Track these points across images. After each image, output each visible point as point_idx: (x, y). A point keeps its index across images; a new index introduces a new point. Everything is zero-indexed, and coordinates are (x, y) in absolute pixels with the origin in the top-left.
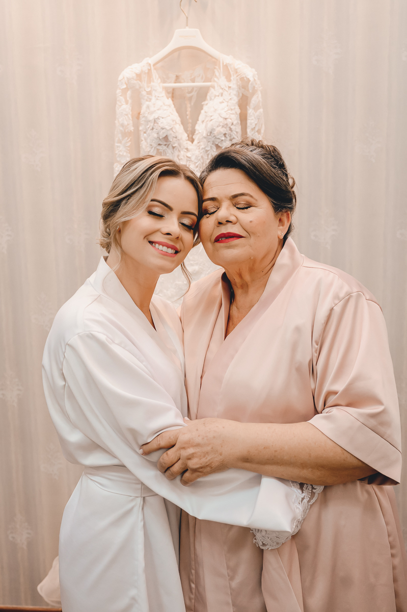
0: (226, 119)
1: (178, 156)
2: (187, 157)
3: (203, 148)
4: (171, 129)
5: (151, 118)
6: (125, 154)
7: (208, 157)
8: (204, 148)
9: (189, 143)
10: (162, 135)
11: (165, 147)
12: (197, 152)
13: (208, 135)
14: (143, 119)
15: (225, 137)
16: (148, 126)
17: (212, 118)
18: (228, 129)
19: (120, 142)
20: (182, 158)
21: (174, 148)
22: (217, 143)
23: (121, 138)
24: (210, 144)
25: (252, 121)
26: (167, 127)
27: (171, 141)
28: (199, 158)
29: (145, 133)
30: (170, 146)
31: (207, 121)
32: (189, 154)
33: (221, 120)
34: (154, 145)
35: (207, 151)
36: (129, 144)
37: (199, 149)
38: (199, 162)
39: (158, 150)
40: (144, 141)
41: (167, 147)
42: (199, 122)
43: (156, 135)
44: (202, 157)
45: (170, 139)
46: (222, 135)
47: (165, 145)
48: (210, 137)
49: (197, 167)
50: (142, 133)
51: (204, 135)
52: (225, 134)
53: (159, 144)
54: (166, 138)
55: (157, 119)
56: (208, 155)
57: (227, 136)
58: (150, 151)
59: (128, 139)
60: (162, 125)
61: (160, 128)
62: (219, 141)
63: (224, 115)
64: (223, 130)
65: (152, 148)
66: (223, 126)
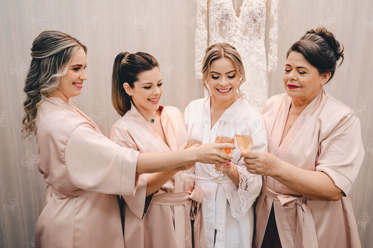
0: (260, 5)
1: (232, 25)
2: (236, 25)
3: (245, 21)
4: (230, 10)
5: (219, 3)
6: (202, 23)
7: (249, 26)
8: (247, 21)
9: (237, 17)
10: (225, 13)
11: (226, 20)
12: (241, 23)
13: (249, 14)
14: (213, 3)
15: (259, 15)
16: (216, 7)
17: (252, 4)
18: (261, 10)
19: (200, 16)
20: (234, 26)
21: (230, 20)
22: (255, 18)
23: (200, 14)
24: (250, 19)
25: (275, 6)
26: (228, 9)
27: (229, 17)
28: (243, 26)
29: (213, 11)
30: (229, 20)
31: (249, 5)
32: (237, 24)
33: (258, 5)
34: (219, 18)
35: (248, 23)
36: (205, 18)
37: (243, 21)
38: (243, 28)
39: (221, 21)
40: (212, 16)
41: (227, 20)
42: (243, 5)
43: (221, 13)
44: (245, 25)
45: (229, 15)
46: (258, 14)
47: (226, 19)
48: (251, 15)
49: (242, 31)
50: (211, 11)
51: (247, 13)
52: (259, 14)
53: (222, 18)
54: (227, 15)
55: (222, 4)
56: (249, 25)
57: (260, 14)
58: (216, 21)
59: (205, 15)
60: (225, 8)
61: (224, 9)
62: (256, 17)
63: (260, 3)
64: (259, 11)
65: (217, 20)
66: (259, 9)
